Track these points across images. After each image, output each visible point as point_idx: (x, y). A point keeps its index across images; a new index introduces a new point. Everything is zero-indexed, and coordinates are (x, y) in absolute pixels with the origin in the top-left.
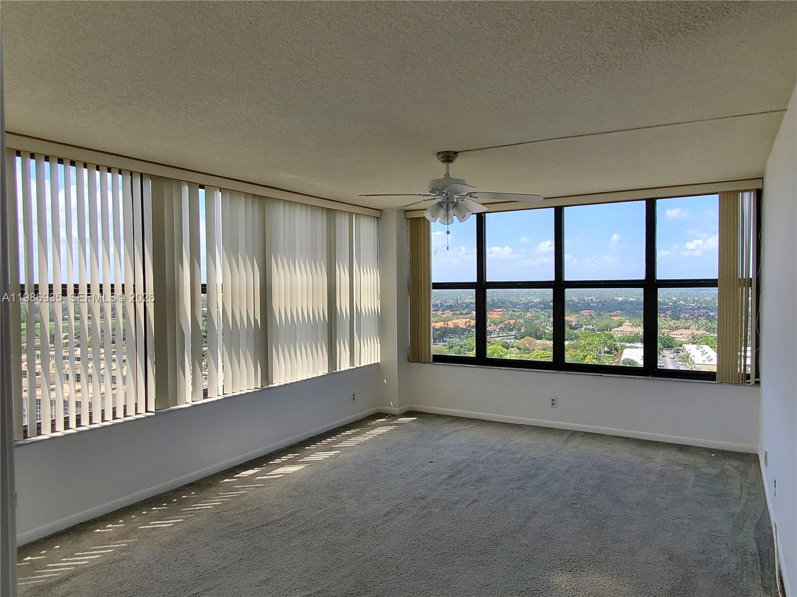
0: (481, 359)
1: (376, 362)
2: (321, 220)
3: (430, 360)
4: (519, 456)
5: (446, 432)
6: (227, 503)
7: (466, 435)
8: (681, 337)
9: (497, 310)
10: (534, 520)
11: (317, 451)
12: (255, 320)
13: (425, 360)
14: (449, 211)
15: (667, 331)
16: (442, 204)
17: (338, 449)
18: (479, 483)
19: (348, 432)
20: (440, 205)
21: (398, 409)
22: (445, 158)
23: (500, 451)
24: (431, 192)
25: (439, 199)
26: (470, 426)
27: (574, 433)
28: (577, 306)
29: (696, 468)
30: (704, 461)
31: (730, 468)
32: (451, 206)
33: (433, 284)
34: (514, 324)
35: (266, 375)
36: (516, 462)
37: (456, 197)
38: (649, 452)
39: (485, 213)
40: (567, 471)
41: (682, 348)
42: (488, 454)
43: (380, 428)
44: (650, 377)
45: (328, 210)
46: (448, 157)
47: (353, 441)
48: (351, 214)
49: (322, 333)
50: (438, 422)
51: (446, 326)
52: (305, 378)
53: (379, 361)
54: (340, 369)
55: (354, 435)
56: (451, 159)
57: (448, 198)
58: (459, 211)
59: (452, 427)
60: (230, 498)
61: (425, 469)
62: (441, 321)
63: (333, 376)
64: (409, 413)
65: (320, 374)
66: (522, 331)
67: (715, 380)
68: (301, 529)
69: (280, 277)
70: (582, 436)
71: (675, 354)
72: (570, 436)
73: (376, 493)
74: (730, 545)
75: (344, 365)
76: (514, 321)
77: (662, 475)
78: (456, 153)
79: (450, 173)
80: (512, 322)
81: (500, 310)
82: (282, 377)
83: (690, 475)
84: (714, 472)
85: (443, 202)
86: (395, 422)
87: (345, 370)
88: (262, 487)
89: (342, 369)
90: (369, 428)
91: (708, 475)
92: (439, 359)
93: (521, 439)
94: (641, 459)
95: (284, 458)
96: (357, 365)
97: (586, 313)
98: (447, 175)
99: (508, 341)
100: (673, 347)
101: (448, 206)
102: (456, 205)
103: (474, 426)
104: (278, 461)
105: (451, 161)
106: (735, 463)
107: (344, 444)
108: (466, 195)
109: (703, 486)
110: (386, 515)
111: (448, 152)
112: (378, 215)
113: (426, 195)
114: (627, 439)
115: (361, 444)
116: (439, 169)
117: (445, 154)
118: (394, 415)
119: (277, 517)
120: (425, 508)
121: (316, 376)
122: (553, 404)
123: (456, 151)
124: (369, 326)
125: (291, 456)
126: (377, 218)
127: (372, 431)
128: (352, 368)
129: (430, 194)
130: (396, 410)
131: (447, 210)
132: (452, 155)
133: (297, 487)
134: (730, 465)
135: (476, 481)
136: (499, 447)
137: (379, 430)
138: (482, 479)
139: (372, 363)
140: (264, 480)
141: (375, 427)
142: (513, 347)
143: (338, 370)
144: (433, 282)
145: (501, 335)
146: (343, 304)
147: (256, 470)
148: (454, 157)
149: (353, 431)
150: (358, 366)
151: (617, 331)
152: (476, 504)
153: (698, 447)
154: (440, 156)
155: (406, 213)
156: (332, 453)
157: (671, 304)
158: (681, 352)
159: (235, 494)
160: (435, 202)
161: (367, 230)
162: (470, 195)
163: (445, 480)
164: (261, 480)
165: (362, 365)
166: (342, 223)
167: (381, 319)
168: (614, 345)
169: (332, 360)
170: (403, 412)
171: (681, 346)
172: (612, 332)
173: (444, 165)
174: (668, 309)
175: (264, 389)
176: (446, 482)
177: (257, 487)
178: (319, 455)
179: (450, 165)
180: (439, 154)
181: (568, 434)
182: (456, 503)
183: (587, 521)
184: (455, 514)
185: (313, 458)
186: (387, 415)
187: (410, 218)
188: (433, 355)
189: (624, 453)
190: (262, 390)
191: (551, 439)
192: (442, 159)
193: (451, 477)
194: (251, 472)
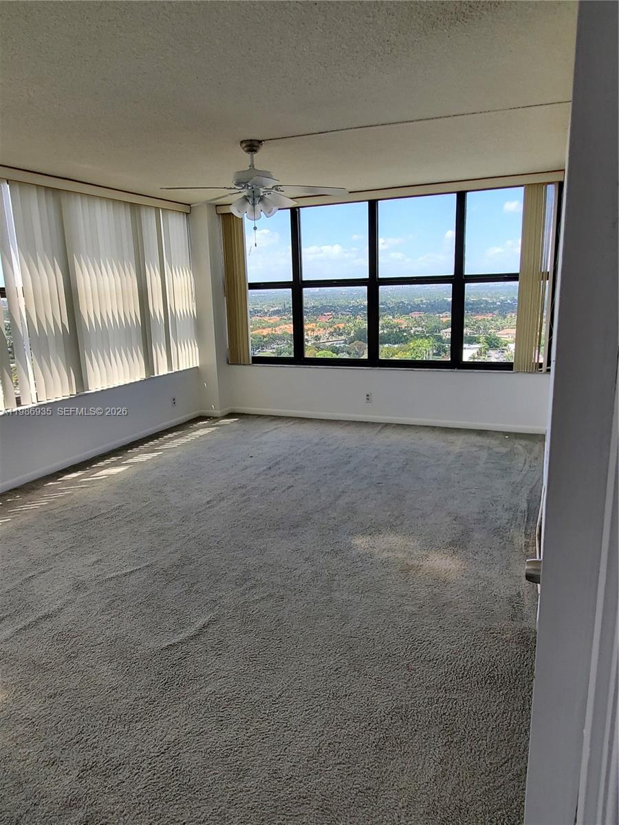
0: (299, 358)
1: (195, 366)
2: (125, 217)
3: (249, 362)
4: (334, 447)
5: (266, 430)
6: (54, 502)
7: (284, 432)
8: (507, 336)
9: (326, 314)
10: (343, 498)
11: (139, 453)
12: (63, 325)
13: (244, 362)
14: (256, 206)
15: (494, 331)
16: (248, 198)
17: (160, 450)
18: (295, 472)
19: (170, 435)
20: (246, 199)
21: (219, 412)
22: (249, 148)
23: (317, 444)
24: (236, 185)
25: (245, 193)
26: (289, 424)
27: (386, 425)
28: (408, 308)
29: (489, 448)
30: (498, 442)
31: (519, 446)
32: (257, 200)
33: (249, 284)
34: (344, 328)
35: (81, 381)
36: (331, 453)
37: (262, 190)
38: (451, 437)
39: (299, 208)
40: (376, 457)
41: (506, 348)
42: (306, 447)
43: (201, 430)
44: (456, 370)
45: (132, 204)
46: (252, 146)
47: (176, 443)
48: (157, 209)
49: (137, 338)
50: (259, 422)
51: (274, 332)
52: (122, 383)
53: (198, 365)
54: (158, 373)
55: (176, 437)
56: (255, 148)
57: (253, 192)
58: (265, 205)
59: (272, 425)
60: (55, 498)
61: (245, 463)
62: (269, 327)
63: (151, 380)
64: (230, 415)
65: (138, 379)
66: (352, 335)
67: (512, 370)
68: (127, 519)
69: (86, 280)
70: (394, 427)
71: (500, 354)
72: (382, 428)
73: (199, 486)
74: (505, 507)
75: (162, 370)
76: (343, 325)
77: (460, 455)
78: (260, 142)
79: (255, 163)
80: (341, 326)
81: (329, 313)
82: (98, 382)
83: (484, 454)
84: (504, 450)
85: (248, 196)
86: (217, 423)
87: (164, 375)
88: (88, 487)
89: (161, 374)
90: (192, 430)
91: (500, 453)
92: (258, 360)
93: (337, 433)
94: (443, 444)
95: (107, 461)
96: (175, 369)
97: (416, 315)
98: (252, 166)
99: (338, 346)
100: (498, 347)
101: (254, 200)
102: (262, 199)
103: (294, 424)
104: (101, 464)
105: (255, 151)
106: (524, 442)
107: (167, 446)
108: (272, 189)
109: (493, 463)
110: (208, 502)
111: (251, 140)
112: (188, 210)
113: (231, 188)
114: (433, 428)
115: (183, 445)
116: (243, 160)
117: (249, 143)
118: (216, 418)
119: (102, 512)
120: (244, 495)
121: (133, 381)
122: (368, 399)
123: (260, 140)
124: (186, 329)
125: (114, 459)
126: (187, 213)
127: (194, 433)
128: (171, 372)
129: (235, 186)
130: (218, 413)
131: (254, 205)
132: (256, 144)
133: (123, 487)
134: (519, 445)
135: (293, 471)
136: (316, 441)
137: (201, 432)
138: (298, 469)
139: (191, 367)
140: (89, 481)
141: (198, 429)
142: (343, 352)
143: (156, 375)
144: (249, 282)
145: (331, 340)
146: (156, 306)
147: (79, 473)
148: (258, 147)
149: (175, 434)
150: (177, 370)
151: (446, 332)
152: (291, 489)
153: (495, 431)
154: (244, 145)
155: (218, 207)
156: (155, 454)
157: (498, 304)
158: (506, 352)
159: (60, 494)
160: (241, 195)
161: (176, 227)
162: (276, 188)
163: (264, 471)
164: (85, 481)
165: (181, 369)
166: (149, 219)
167: (198, 323)
168: (443, 347)
169: (149, 364)
170: (224, 414)
171: (505, 345)
172: (441, 334)
173: (248, 155)
174: (495, 309)
175: (80, 396)
176: (265, 472)
177: (83, 488)
178: (141, 457)
179: (254, 155)
180: (242, 142)
181: (381, 427)
182: (273, 490)
183: (390, 496)
184: (272, 498)
185: (136, 459)
186: (209, 417)
187: (222, 214)
188: (252, 357)
189: (430, 439)
190: (78, 397)
191: (365, 431)
192: (246, 149)
193: (270, 468)
194: (74, 475)
